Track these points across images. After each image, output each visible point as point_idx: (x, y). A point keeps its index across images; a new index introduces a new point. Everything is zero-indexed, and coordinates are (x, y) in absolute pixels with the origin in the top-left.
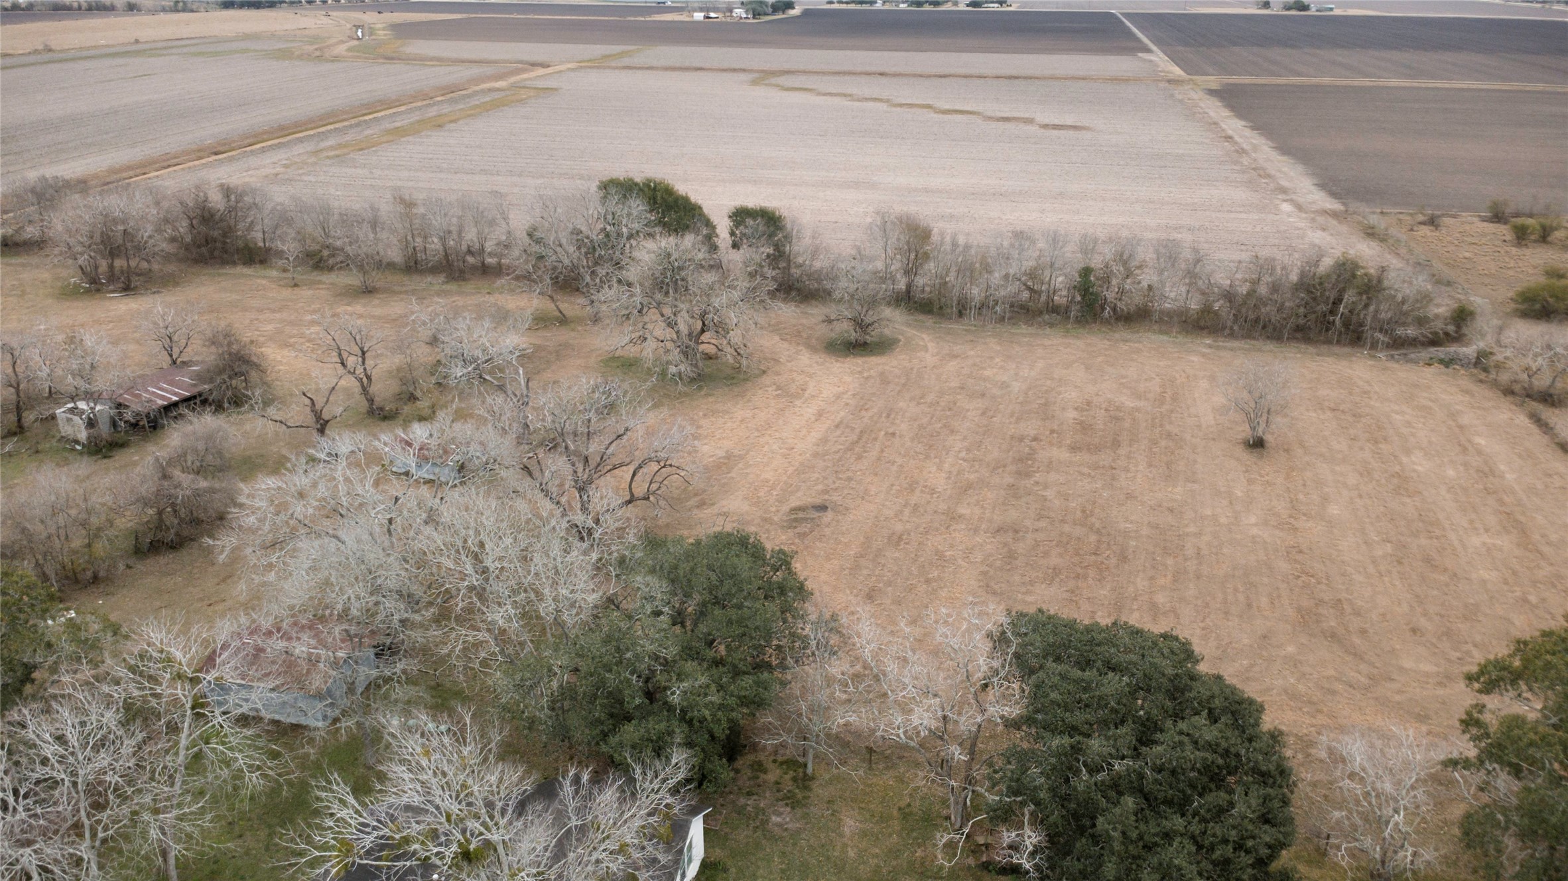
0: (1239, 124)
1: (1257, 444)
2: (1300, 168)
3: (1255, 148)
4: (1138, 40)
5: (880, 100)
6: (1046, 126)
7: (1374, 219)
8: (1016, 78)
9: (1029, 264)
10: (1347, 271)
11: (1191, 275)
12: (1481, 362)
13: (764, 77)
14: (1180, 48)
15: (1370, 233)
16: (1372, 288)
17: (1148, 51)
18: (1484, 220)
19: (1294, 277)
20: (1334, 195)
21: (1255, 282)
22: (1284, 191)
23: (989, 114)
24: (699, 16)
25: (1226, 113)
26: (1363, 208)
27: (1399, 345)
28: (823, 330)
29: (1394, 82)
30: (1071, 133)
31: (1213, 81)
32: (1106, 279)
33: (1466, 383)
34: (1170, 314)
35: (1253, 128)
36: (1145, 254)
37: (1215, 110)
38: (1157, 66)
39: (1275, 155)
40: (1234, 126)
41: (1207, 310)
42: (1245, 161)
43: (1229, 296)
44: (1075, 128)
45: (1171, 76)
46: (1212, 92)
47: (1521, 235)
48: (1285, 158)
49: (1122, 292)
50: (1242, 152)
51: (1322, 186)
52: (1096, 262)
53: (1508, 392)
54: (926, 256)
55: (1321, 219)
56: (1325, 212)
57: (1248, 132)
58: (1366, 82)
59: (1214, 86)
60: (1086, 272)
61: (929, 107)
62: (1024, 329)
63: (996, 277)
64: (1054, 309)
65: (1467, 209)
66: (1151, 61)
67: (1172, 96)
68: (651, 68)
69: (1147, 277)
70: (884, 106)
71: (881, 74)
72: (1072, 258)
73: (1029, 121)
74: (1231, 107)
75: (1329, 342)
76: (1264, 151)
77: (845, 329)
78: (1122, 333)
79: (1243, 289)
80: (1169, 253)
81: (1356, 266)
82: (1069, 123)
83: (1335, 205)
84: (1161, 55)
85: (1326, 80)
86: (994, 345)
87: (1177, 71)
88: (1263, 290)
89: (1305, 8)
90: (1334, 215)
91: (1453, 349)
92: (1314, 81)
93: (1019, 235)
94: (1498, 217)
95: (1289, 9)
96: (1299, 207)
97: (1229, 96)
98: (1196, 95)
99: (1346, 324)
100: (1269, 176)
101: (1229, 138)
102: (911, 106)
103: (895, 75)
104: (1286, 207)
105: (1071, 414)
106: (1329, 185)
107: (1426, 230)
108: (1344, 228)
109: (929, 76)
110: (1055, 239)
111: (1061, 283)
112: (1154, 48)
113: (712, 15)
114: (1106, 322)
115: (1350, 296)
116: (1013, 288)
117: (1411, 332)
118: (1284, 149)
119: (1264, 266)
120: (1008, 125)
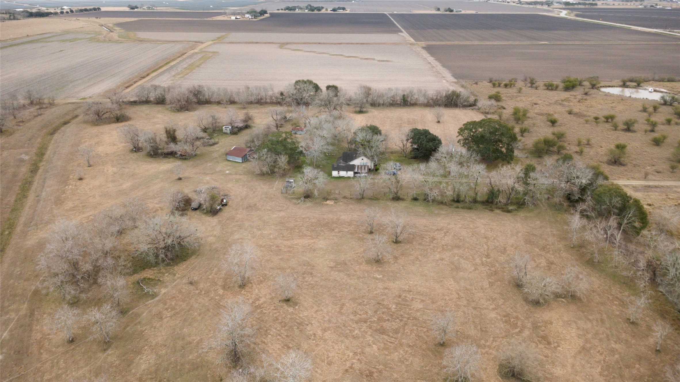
0: (432, 58)
1: (439, 122)
2: (448, 71)
3: (437, 66)
4: (399, 28)
5: (326, 53)
6: (379, 61)
7: (463, 83)
8: (364, 44)
9: (392, 94)
10: (454, 93)
11: (425, 95)
12: (479, 109)
13: (282, 45)
14: (412, 30)
15: (463, 86)
16: (458, 96)
17: (402, 32)
18: (488, 82)
19: (444, 95)
20: (455, 78)
21: (437, 96)
22: (444, 77)
23: (361, 57)
24: (233, 18)
25: (428, 55)
26: (461, 80)
27: (465, 106)
28: (354, 109)
29: (477, 43)
30: (387, 63)
31: (423, 44)
32: (408, 97)
33: (475, 112)
34: (421, 104)
35: (436, 60)
36: (415, 91)
37: (425, 54)
38: (406, 38)
39: (441, 68)
40: (431, 59)
41: (428, 102)
42: (434, 69)
43: (432, 99)
44: (387, 61)
45: (411, 42)
46: (424, 48)
47: (494, 85)
48: (444, 68)
49: (411, 99)
50: (433, 67)
51: (453, 76)
52: (406, 94)
53: (482, 113)
54: (370, 94)
55: (452, 84)
56: (453, 82)
57: (434, 61)
58: (468, 43)
59: (424, 46)
60: (404, 96)
61: (342, 55)
62: (392, 108)
63: (385, 98)
64: (398, 104)
65: (485, 80)
66: (403, 36)
67: (412, 49)
68: (239, 43)
69: (416, 97)
70: (328, 56)
71: (319, 43)
72: (401, 93)
73: (374, 59)
74: (429, 53)
75: (452, 107)
76: (438, 66)
77: (358, 109)
78: (412, 107)
79: (435, 97)
80: (420, 91)
81: (456, 92)
82: (385, 59)
83: (455, 80)
84: (406, 33)
85: (456, 43)
86: (388, 111)
87: (412, 40)
88: (439, 98)
89: (452, 11)
90: (455, 83)
91: (474, 107)
92: (453, 43)
93: (389, 89)
94: (491, 81)
95: (446, 11)
96: (447, 81)
97: (428, 49)
98: (419, 49)
99: (454, 103)
100: (440, 74)
101: (430, 63)
102: (336, 55)
103: (324, 44)
104: (444, 81)
105: (406, 120)
106: (455, 76)
107: (475, 85)
108: (457, 86)
109: (335, 44)
110: (397, 89)
111: (398, 99)
112: (403, 30)
113: (238, 17)
114: (409, 106)
115: (455, 97)
116: (389, 100)
117: (466, 103)
118: (444, 66)
119: (438, 93)
120: (368, 61)
